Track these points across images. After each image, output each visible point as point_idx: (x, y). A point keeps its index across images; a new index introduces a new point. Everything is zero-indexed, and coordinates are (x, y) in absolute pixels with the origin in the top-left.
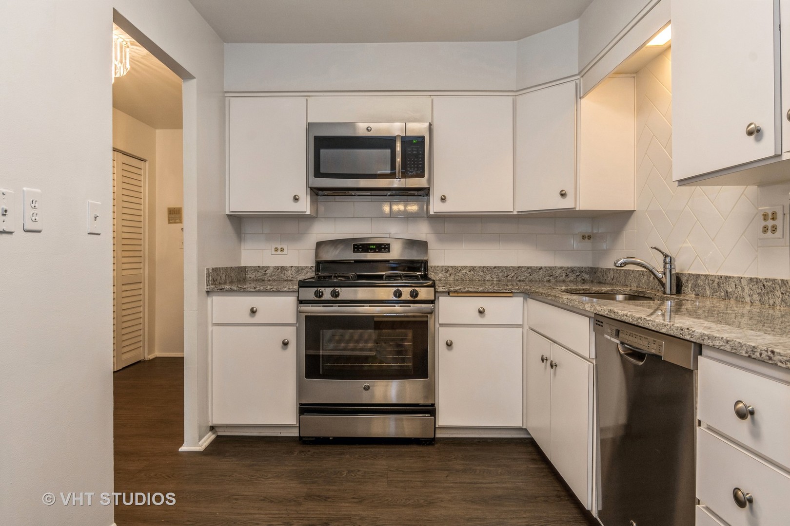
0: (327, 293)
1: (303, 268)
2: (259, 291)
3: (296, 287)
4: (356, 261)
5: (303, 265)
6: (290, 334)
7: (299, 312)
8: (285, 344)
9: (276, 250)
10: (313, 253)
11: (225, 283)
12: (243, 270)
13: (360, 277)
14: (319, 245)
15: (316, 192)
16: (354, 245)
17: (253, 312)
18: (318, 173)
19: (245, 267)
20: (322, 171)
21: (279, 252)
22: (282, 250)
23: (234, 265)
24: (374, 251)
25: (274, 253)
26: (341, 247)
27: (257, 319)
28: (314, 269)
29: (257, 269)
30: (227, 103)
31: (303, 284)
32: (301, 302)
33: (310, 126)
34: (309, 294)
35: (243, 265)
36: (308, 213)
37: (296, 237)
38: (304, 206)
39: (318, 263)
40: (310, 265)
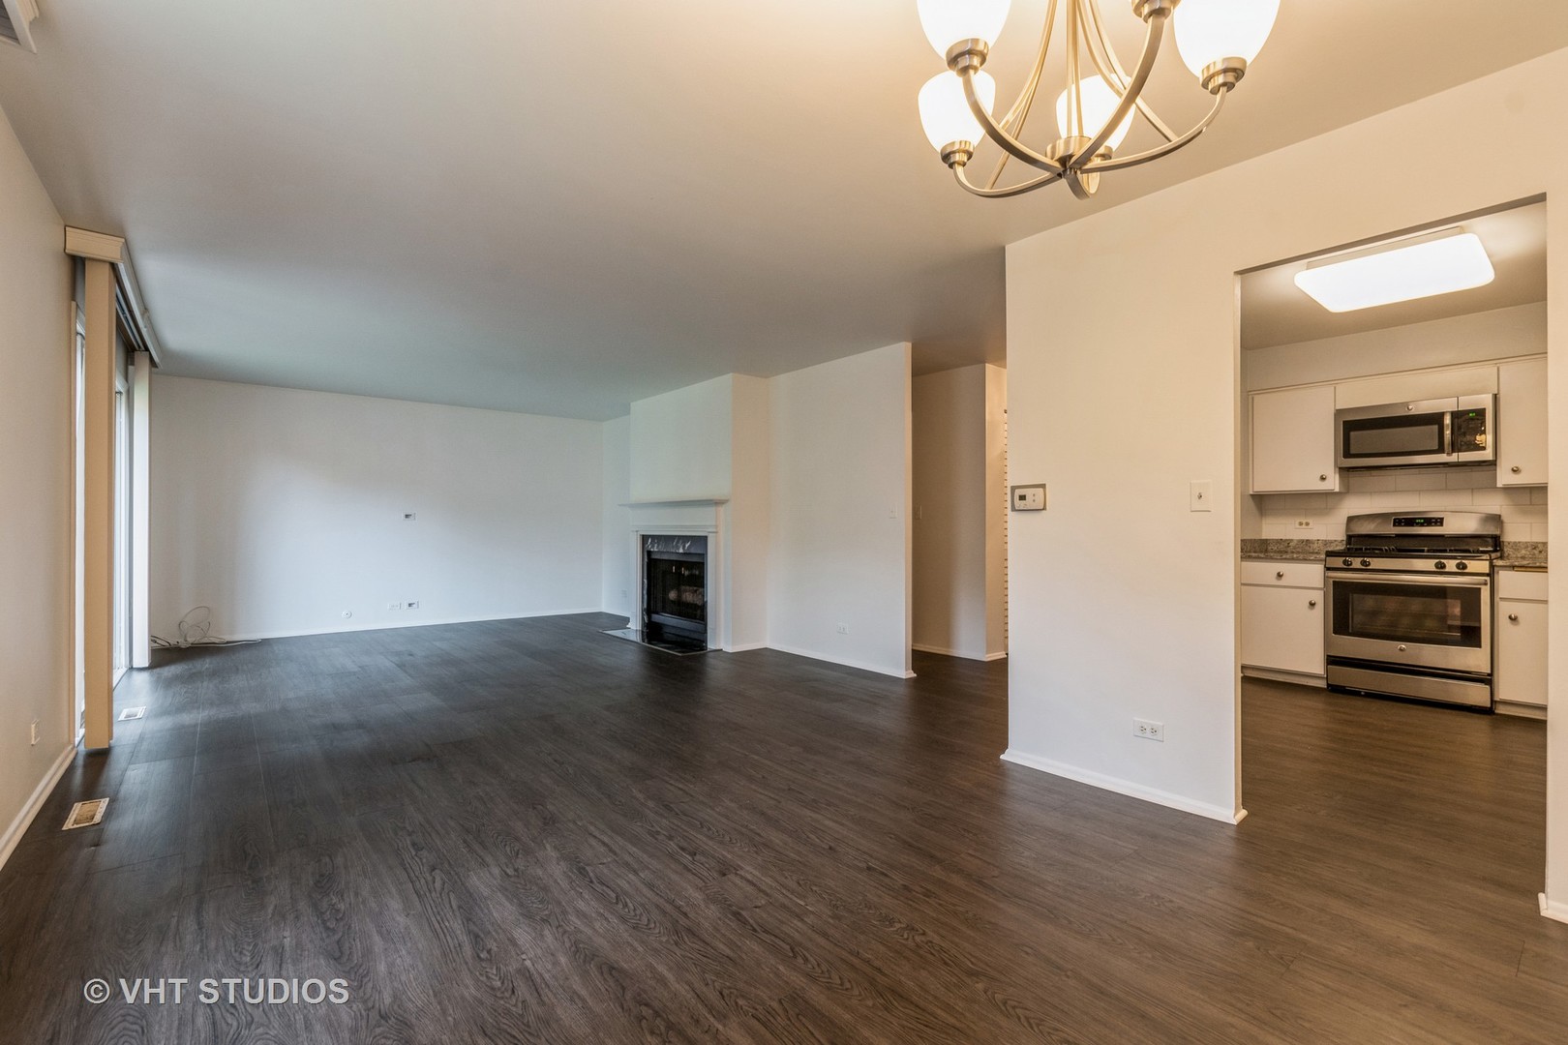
0: (1357, 563)
1: (1331, 542)
2: (1285, 559)
3: (1323, 556)
4: (1398, 536)
5: (1331, 538)
6: (1318, 597)
7: (1326, 578)
8: (1312, 605)
9: (1301, 524)
10: (1344, 527)
11: (1250, 552)
12: (1265, 542)
13: (1400, 550)
14: (1350, 519)
15: (1344, 471)
16: (1395, 520)
17: (1280, 576)
18: (1347, 454)
19: (1267, 540)
20: (1352, 451)
21: (1304, 526)
22: (1307, 524)
23: (1257, 537)
24: (1422, 525)
25: (1298, 527)
26: (1379, 521)
27: (1281, 582)
28: (1344, 542)
29: (1280, 541)
30: (1250, 400)
31: (1330, 554)
32: (1328, 569)
33: (1338, 413)
34: (1338, 562)
35: (1264, 537)
36: (1337, 490)
37: (1325, 511)
38: (1334, 483)
39: (1350, 538)
40: (1340, 539)
